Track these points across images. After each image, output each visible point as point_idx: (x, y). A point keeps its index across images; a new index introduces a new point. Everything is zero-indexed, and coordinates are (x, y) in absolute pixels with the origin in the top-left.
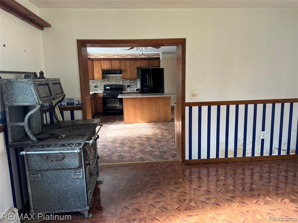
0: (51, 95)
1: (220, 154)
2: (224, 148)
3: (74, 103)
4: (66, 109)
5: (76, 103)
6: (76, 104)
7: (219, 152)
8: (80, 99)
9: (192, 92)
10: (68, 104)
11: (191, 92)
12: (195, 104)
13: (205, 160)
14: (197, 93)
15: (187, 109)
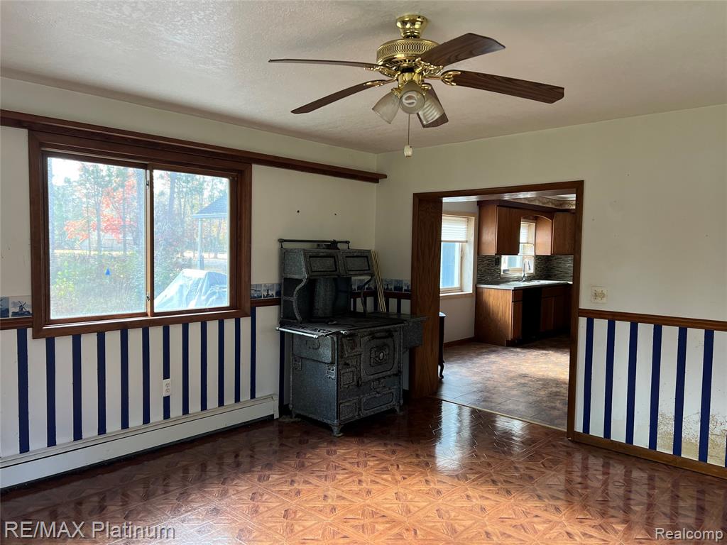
0: (336, 270)
1: (659, 441)
2: (671, 429)
3: (402, 288)
4: (393, 296)
5: (405, 288)
6: (405, 290)
7: (658, 436)
8: (410, 283)
9: (596, 289)
10: (395, 288)
11: (593, 288)
12: (601, 314)
13: (619, 444)
14: (605, 292)
15: (583, 322)
